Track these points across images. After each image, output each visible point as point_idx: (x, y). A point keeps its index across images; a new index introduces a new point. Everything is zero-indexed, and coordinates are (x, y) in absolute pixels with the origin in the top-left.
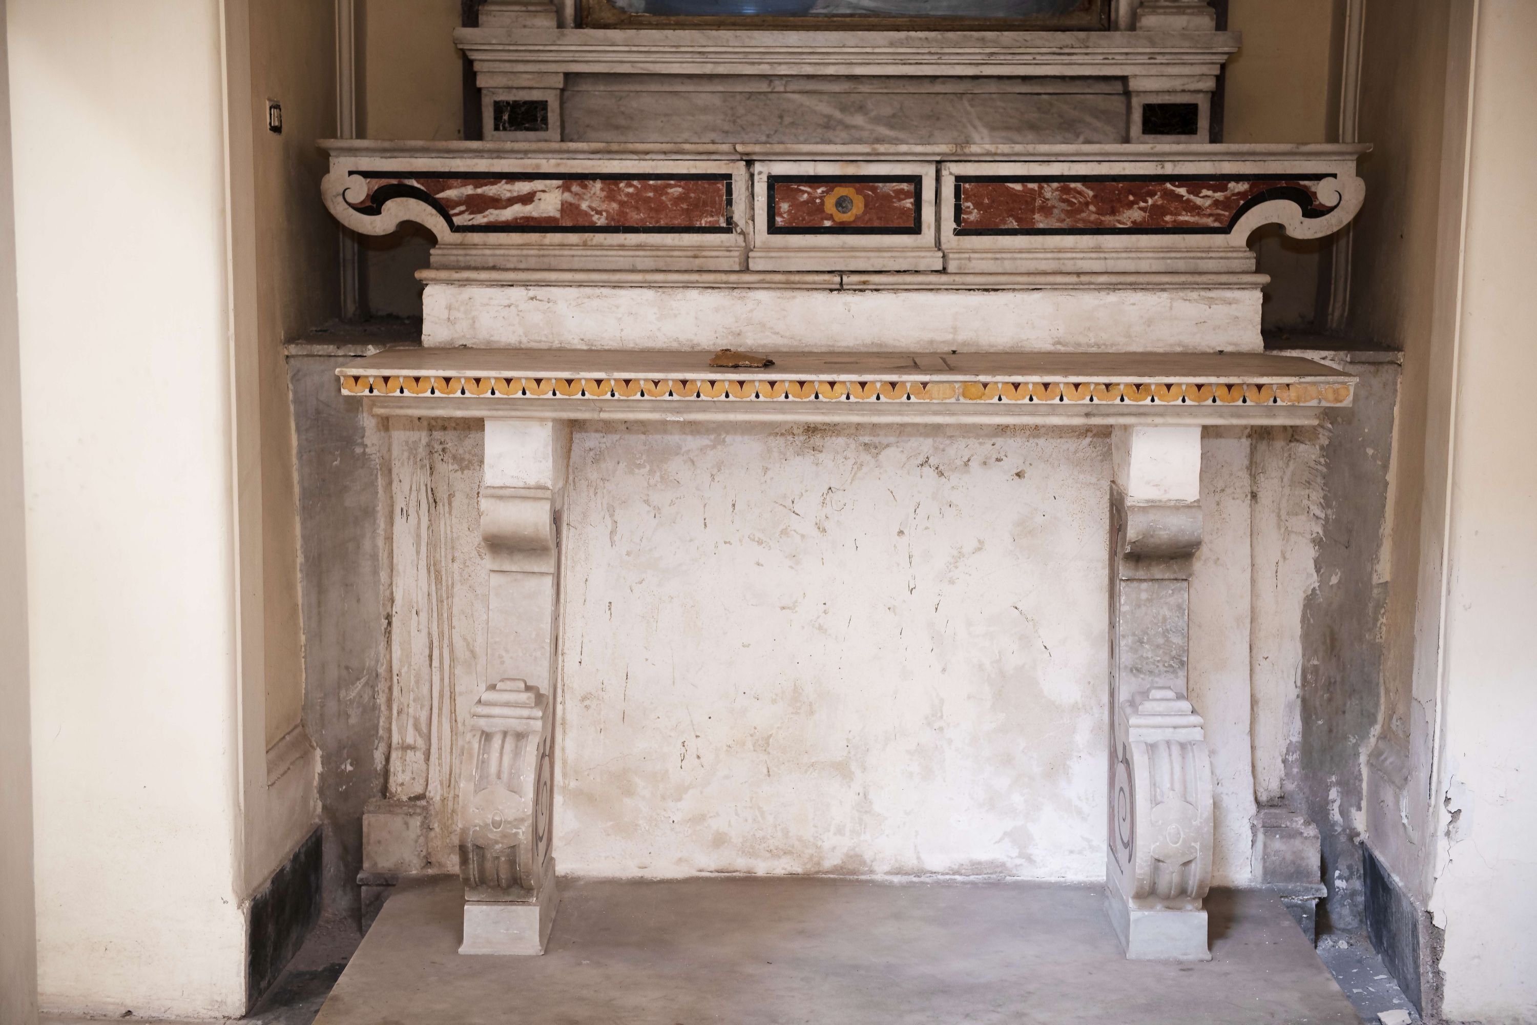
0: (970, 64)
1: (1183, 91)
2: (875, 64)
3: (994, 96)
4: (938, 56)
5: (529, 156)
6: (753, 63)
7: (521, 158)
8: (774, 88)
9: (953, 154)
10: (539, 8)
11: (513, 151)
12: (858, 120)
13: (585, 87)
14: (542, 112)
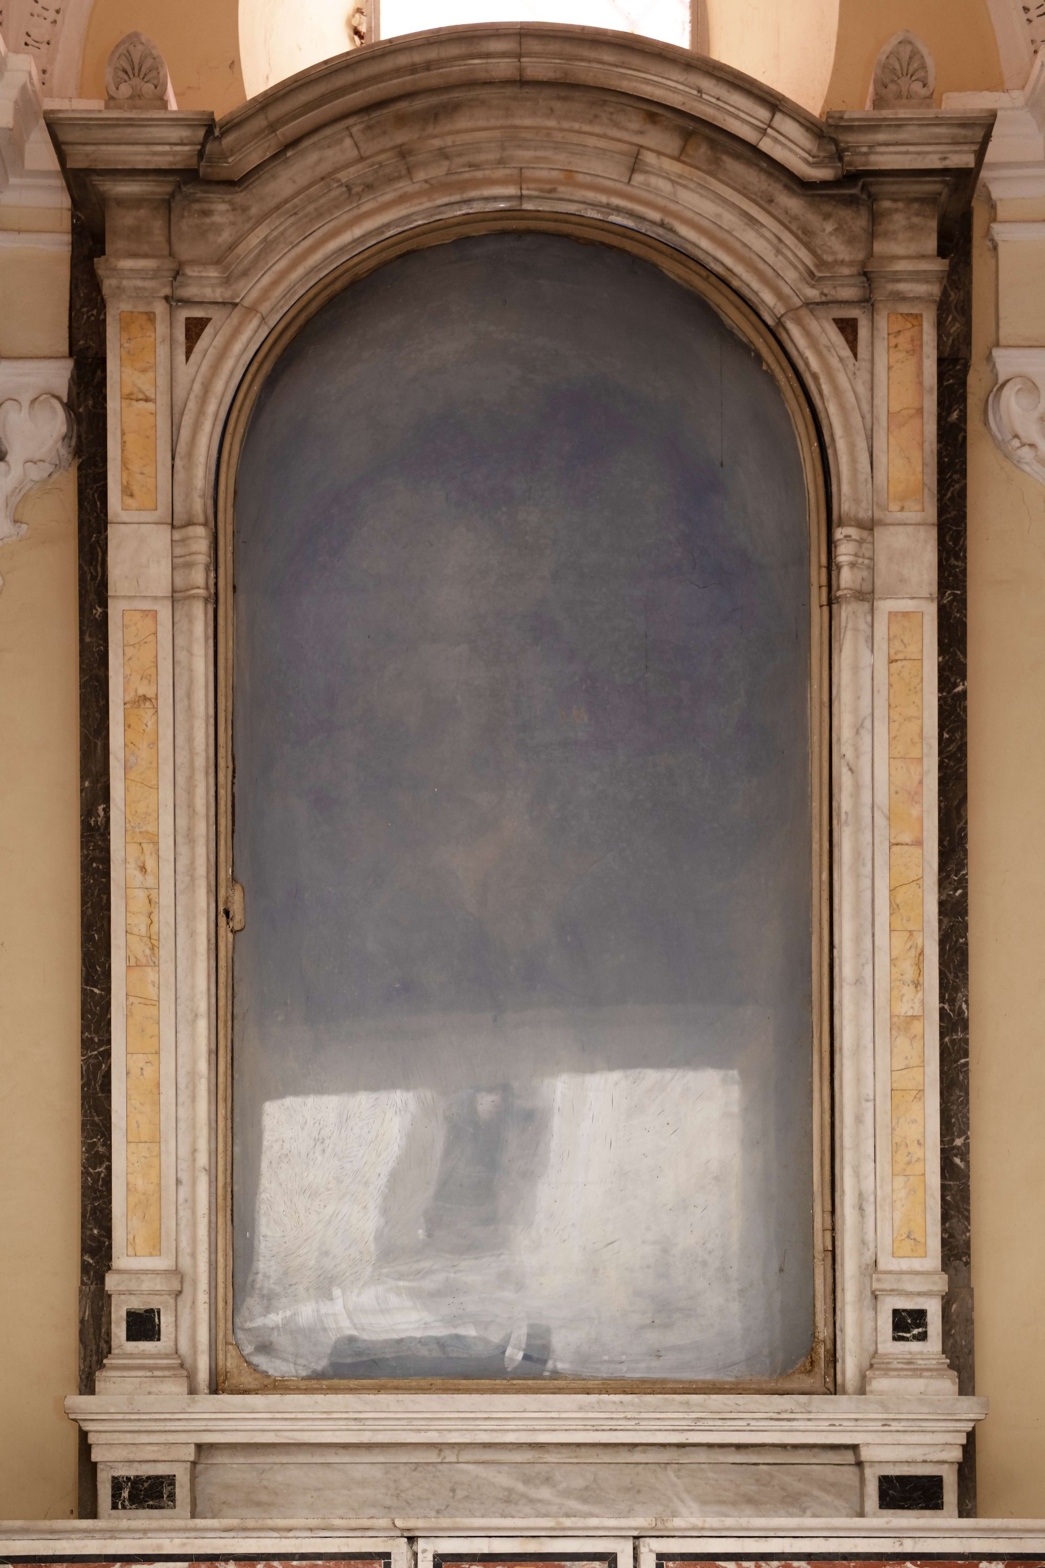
0: (673, 1430)
1: (925, 1462)
2: (562, 1430)
3: (703, 1466)
4: (636, 1422)
5: (149, 1535)
6: (419, 1430)
7: (139, 1538)
8: (445, 1458)
9: (652, 1529)
10: (167, 1373)
11: (129, 1530)
12: (545, 1493)
13: (221, 1458)
14: (169, 1488)
